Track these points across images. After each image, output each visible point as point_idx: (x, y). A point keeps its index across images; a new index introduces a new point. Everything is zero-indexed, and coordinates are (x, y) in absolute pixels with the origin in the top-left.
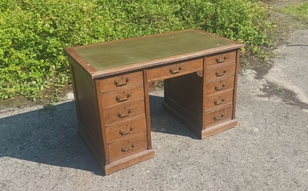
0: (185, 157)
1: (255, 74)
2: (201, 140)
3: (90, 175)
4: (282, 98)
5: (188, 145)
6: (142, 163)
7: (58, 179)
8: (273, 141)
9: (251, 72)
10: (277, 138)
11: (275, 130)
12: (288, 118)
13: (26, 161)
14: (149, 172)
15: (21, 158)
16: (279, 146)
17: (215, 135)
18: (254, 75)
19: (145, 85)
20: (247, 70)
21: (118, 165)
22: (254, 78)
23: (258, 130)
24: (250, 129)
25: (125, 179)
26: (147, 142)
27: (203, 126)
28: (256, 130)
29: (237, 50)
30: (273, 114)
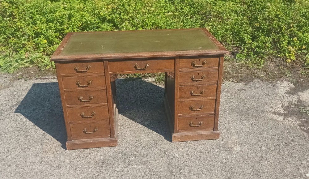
0: (142, 155)
1: (291, 89)
2: (172, 143)
3: (58, 145)
4: (301, 121)
5: (155, 144)
6: (103, 148)
7: (35, 141)
8: (246, 166)
9: (288, 85)
10: (255, 164)
11: (259, 155)
12: (288, 146)
13: (28, 120)
15: (27, 117)
16: (249, 173)
17: (189, 142)
18: (288, 89)
19: (106, 75)
20: (284, 82)
21: (79, 144)
22: (285, 93)
23: (239, 150)
24: (231, 146)
25: (78, 158)
26: (109, 130)
27: (175, 129)
28: (238, 149)
29: (219, 56)
30: (274, 137)
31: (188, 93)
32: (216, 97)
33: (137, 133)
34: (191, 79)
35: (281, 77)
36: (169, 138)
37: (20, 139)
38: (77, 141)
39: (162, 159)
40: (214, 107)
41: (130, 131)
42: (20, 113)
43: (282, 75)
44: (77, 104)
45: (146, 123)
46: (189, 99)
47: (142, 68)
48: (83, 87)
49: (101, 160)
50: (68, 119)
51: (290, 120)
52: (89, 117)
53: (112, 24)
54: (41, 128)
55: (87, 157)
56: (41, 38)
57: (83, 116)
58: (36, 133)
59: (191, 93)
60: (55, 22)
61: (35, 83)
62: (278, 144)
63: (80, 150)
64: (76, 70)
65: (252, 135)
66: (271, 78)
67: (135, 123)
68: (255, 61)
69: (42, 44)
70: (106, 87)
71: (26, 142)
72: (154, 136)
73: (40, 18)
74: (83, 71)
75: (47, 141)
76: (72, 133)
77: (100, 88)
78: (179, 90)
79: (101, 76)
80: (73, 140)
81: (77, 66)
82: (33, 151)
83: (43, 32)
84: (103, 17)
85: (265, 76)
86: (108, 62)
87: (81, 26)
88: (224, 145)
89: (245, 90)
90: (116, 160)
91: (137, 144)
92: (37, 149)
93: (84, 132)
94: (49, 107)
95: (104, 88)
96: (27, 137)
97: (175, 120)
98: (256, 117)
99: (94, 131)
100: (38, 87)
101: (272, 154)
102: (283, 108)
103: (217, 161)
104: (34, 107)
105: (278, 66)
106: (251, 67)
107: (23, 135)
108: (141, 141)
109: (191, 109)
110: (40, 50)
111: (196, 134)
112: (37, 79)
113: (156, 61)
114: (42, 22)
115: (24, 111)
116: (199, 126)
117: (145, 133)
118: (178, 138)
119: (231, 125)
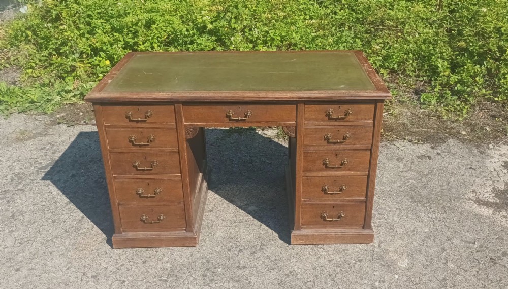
0: (237, 264)
3: (100, 239)
5: (262, 247)
6: (173, 249)
7: (65, 231)
9: (507, 152)
12: (496, 263)
13: (60, 194)
15: (60, 188)
17: (321, 246)
19: (178, 128)
20: (501, 146)
21: (133, 240)
22: (502, 165)
23: (407, 265)
24: (392, 258)
25: (130, 263)
26: (184, 219)
27: (296, 224)
28: (403, 263)
29: (375, 102)
30: (472, 245)
31: (319, 163)
32: (369, 172)
33: (234, 225)
34: (325, 140)
35: (496, 138)
36: (286, 238)
37: (43, 225)
38: (130, 235)
39: (269, 274)
40: (365, 188)
41: (223, 220)
42: (51, 180)
43: (500, 134)
44: (130, 173)
45: (252, 209)
46: (320, 174)
47: (240, 118)
48: (140, 146)
49: (166, 269)
50: (115, 198)
51: (505, 215)
52: (150, 197)
54: (79, 208)
55: (145, 262)
56: (100, 57)
57: (140, 194)
58: (71, 216)
59: (325, 164)
60: (125, 31)
61: (83, 131)
62: (477, 259)
63: (135, 250)
64: (128, 117)
65: (432, 239)
66: (478, 138)
68: (454, 107)
69: (101, 68)
70: (179, 147)
71: (50, 231)
72: (262, 232)
73: (102, 25)
74: (139, 119)
75: (85, 230)
76: (122, 220)
77: (169, 149)
78: (304, 156)
79: (170, 129)
80: (124, 232)
81: (130, 111)
82: (59, 247)
83: (104, 48)
84: (202, 25)
85: (469, 134)
86: (181, 106)
88: (381, 256)
89: (429, 157)
90: (192, 271)
91: (231, 244)
92: (67, 244)
93: (142, 220)
94: (99, 173)
95: (175, 149)
96: (54, 221)
97: (296, 207)
98: (443, 208)
99: (159, 220)
100: (87, 138)
101: (464, 277)
102: (493, 193)
103: (365, 284)
104: (74, 172)
105: (494, 117)
106: (446, 117)
107: (49, 218)
108: (239, 240)
109: (324, 191)
110: (98, 77)
111: (332, 234)
112: (87, 124)
113: (264, 106)
114: (105, 31)
115: (56, 178)
116: (339, 221)
117: (248, 226)
118: (301, 238)
119: (396, 219)
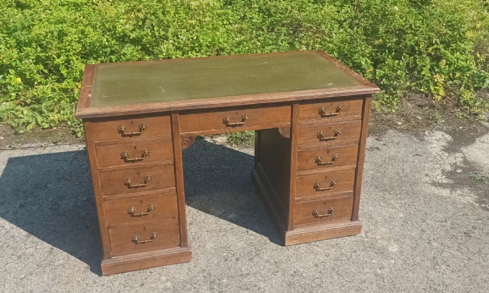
0: (240, 273)
1: (448, 142)
2: (284, 248)
3: (83, 269)
4: (478, 195)
5: (258, 253)
6: (167, 266)
7: (38, 265)
8: (415, 276)
9: (442, 137)
10: (428, 272)
11: (431, 256)
12: (470, 237)
13: (15, 227)
14: (169, 284)
15: (11, 221)
16: (423, 289)
17: (313, 243)
18: (445, 144)
19: (174, 139)
20: (435, 132)
21: (124, 264)
22: (442, 150)
23: (397, 250)
24: (382, 245)
25: (128, 288)
26: (178, 235)
27: (290, 224)
28: (394, 248)
29: (364, 97)
30: (444, 223)
31: (313, 161)
32: (357, 165)
33: (221, 234)
34: (318, 138)
35: (428, 125)
36: (280, 240)
37: (8, 263)
38: (121, 259)
39: (275, 277)
40: (353, 181)
41: (207, 231)
43: (430, 122)
44: (121, 192)
45: (232, 216)
46: (313, 172)
47: (238, 123)
48: (133, 161)
49: (169, 289)
50: (105, 220)
51: (460, 193)
52: (144, 215)
53: (140, 47)
54: (43, 240)
55: (142, 285)
56: (11, 75)
57: (132, 214)
58: (37, 248)
59: (317, 161)
60: (34, 45)
61: (12, 156)
62: (454, 236)
63: (126, 274)
64: (121, 132)
65: (409, 223)
66: (414, 127)
67: (211, 218)
68: (384, 100)
69: (13, 86)
70: (174, 159)
71: (20, 268)
72: (251, 237)
73: (5, 39)
74: (134, 133)
75: (61, 262)
76: (112, 244)
77: (164, 163)
78: (298, 156)
79: (166, 141)
80: (113, 256)
81: (123, 125)
82: (38, 284)
83: (14, 64)
84: (122, 34)
85: (404, 123)
86: (178, 115)
87: (80, 51)
88: (372, 244)
89: (377, 148)
90: (196, 286)
91: (225, 254)
92: (46, 279)
93: (133, 241)
94: (50, 199)
95: (171, 162)
96: (20, 257)
97: (290, 208)
98: (407, 193)
99: (152, 239)
101: (450, 253)
102: (444, 175)
103: (368, 272)
104: (21, 202)
105: (421, 106)
106: (379, 110)
107: (13, 255)
108: (232, 248)
109: (316, 188)
110: (11, 96)
111: (324, 229)
112: (14, 149)
113: (261, 110)
114: (8, 46)
116: (330, 215)
117: (235, 233)
118: (291, 239)
119: (372, 208)
